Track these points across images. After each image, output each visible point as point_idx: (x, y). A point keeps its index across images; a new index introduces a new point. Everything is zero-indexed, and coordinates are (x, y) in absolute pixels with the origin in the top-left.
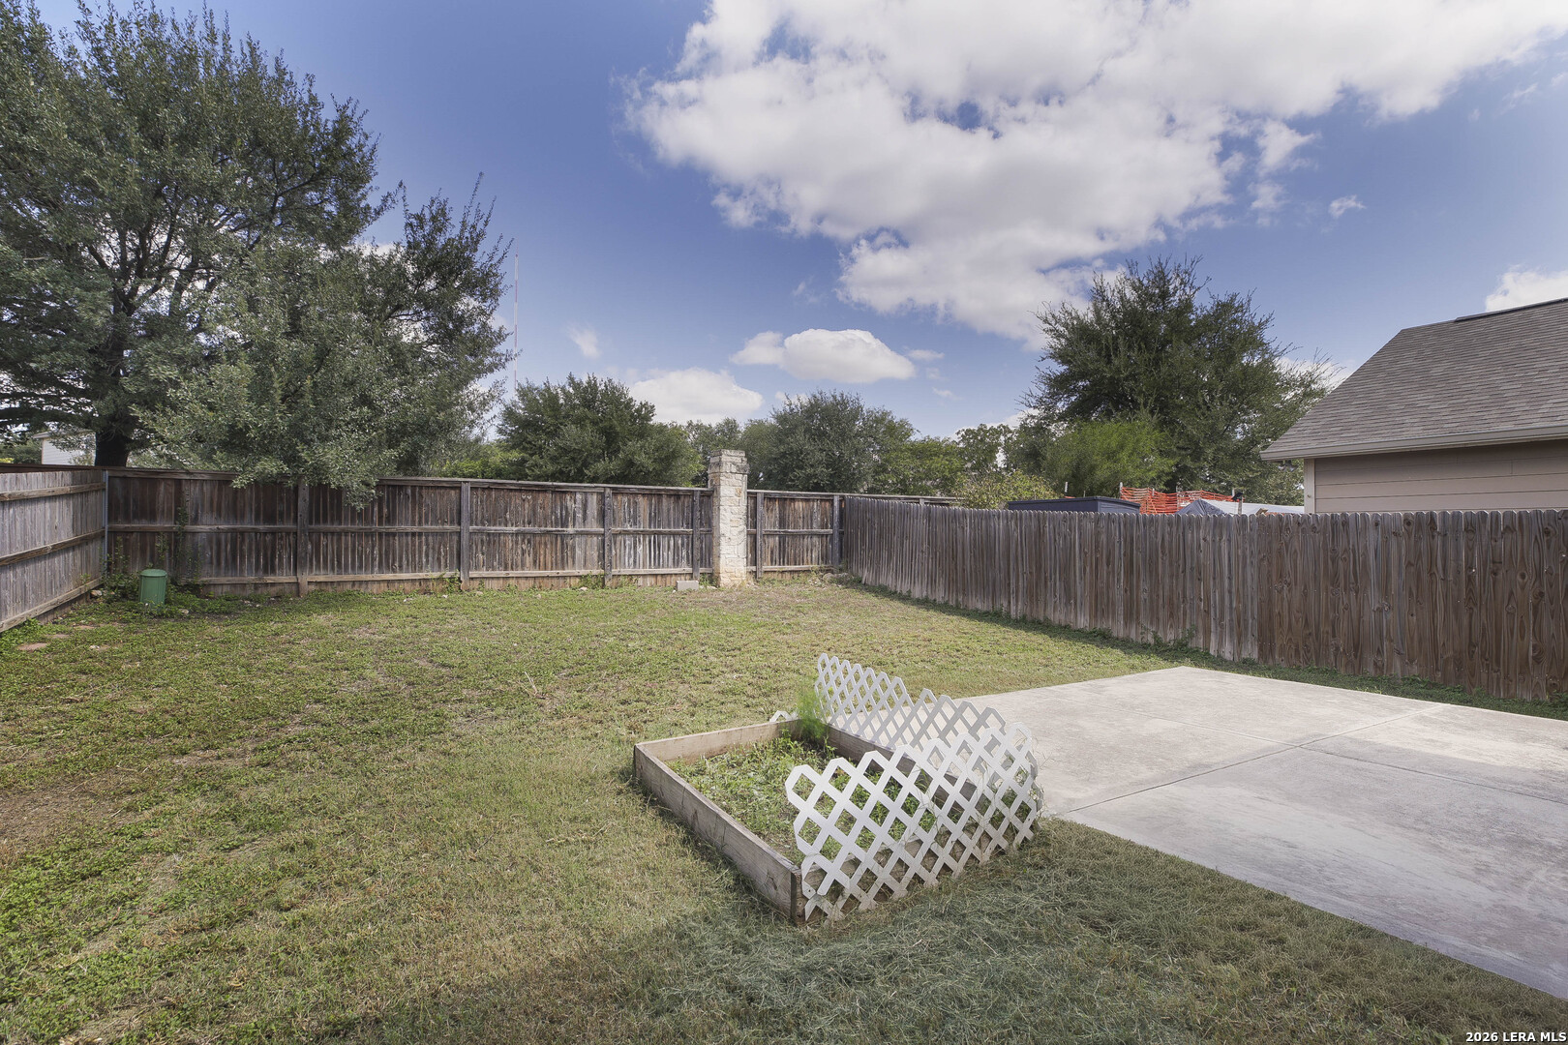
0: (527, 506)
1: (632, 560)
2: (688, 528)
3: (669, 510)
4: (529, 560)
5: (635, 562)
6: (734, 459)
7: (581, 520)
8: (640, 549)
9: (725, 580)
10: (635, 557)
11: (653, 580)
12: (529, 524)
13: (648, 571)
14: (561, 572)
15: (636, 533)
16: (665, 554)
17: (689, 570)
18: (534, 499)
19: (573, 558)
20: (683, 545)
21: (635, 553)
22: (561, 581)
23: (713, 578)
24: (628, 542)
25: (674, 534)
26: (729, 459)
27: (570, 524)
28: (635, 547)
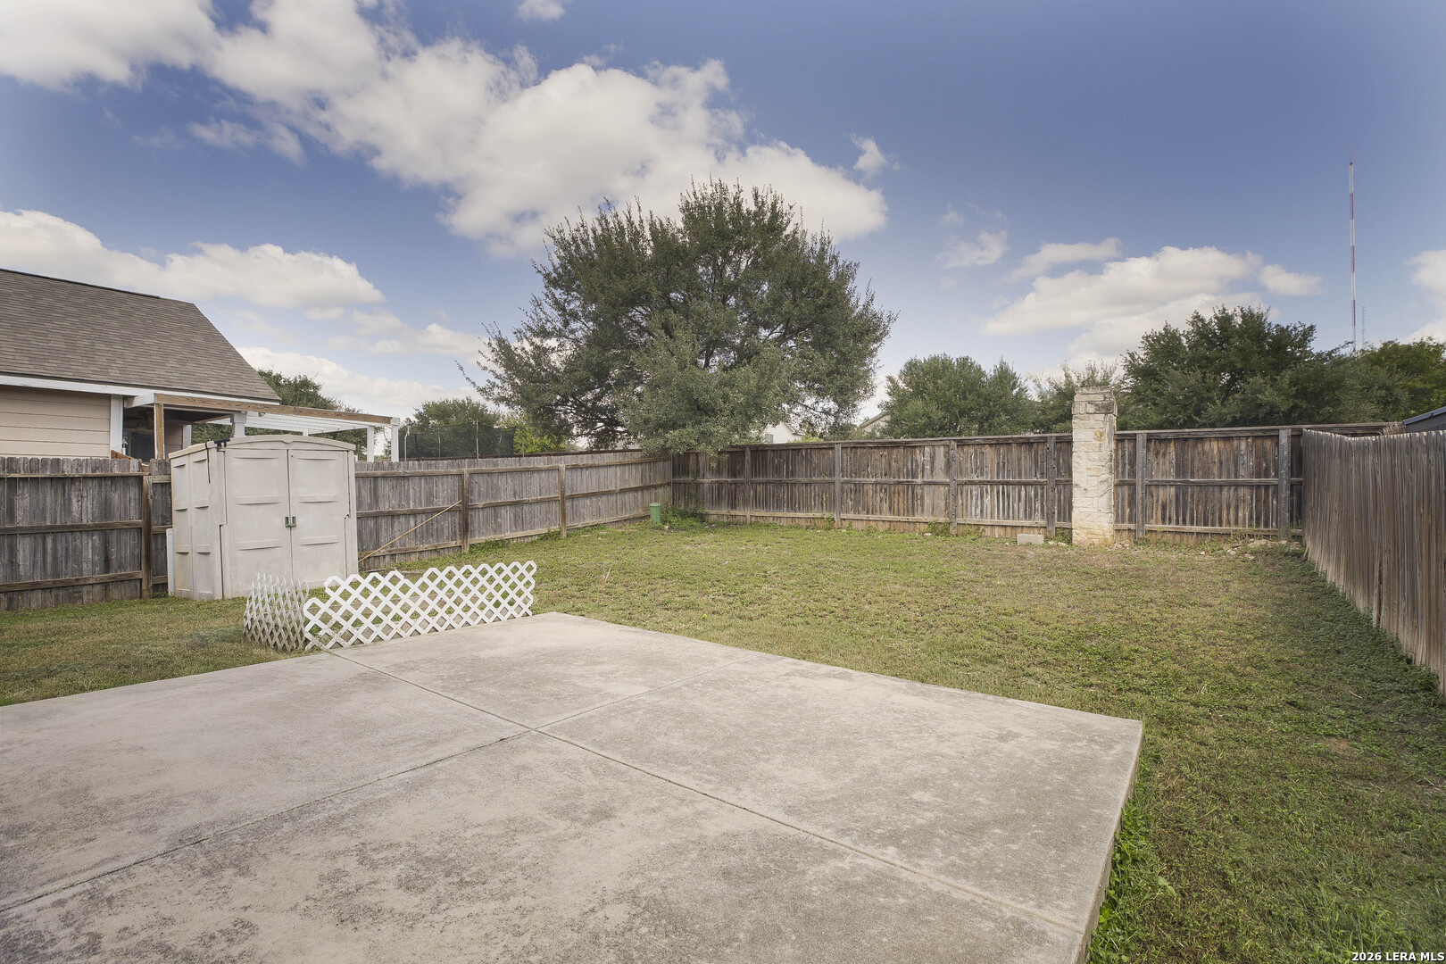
0: (883, 460)
1: (978, 511)
2: (1042, 477)
3: (1019, 459)
4: (886, 506)
5: (982, 511)
6: (1092, 398)
7: (929, 472)
8: (987, 500)
9: (1078, 536)
10: (982, 507)
11: (1002, 531)
12: (885, 475)
13: (995, 521)
14: (911, 518)
15: (981, 483)
16: (1016, 505)
17: (1043, 523)
18: (890, 454)
19: (922, 505)
20: (1036, 496)
21: (982, 503)
22: (912, 526)
23: (1066, 535)
24: (974, 493)
25: (1026, 484)
26: (1085, 398)
27: (920, 476)
28: (982, 497)
